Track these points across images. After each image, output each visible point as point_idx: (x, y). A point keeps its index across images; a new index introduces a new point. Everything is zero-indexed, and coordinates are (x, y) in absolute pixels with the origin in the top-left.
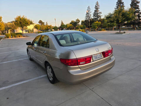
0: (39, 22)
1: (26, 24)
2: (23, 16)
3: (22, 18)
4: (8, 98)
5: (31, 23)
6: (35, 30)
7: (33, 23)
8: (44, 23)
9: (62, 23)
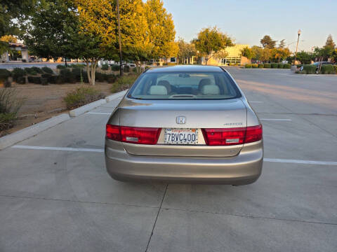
0: (262, 41)
1: (216, 45)
2: (215, 28)
3: (212, 32)
4: (55, 164)
5: (229, 44)
6: (245, 61)
7: (233, 42)
8: (274, 42)
9: (330, 43)
